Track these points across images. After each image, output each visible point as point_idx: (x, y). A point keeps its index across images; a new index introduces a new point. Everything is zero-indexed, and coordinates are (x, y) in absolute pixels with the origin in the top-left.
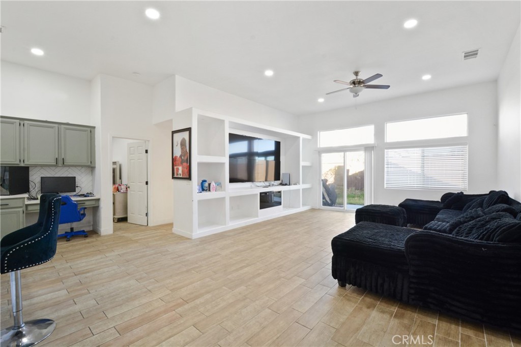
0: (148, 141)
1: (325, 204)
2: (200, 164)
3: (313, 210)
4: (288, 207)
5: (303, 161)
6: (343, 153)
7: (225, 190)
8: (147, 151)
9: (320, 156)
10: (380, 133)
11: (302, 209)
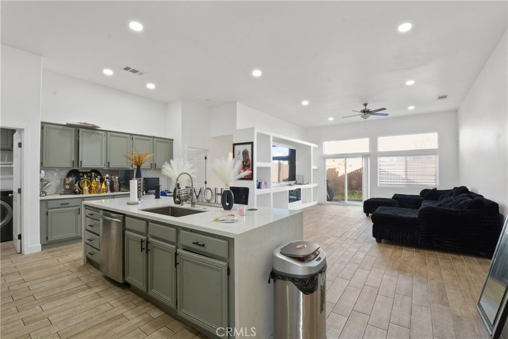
0: (208, 150)
1: (328, 200)
2: (258, 168)
3: (320, 204)
4: (304, 202)
5: (313, 165)
6: (344, 159)
7: (270, 188)
8: (206, 158)
9: (325, 161)
10: (374, 144)
11: (313, 203)
